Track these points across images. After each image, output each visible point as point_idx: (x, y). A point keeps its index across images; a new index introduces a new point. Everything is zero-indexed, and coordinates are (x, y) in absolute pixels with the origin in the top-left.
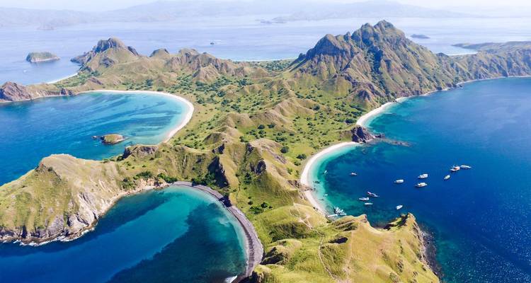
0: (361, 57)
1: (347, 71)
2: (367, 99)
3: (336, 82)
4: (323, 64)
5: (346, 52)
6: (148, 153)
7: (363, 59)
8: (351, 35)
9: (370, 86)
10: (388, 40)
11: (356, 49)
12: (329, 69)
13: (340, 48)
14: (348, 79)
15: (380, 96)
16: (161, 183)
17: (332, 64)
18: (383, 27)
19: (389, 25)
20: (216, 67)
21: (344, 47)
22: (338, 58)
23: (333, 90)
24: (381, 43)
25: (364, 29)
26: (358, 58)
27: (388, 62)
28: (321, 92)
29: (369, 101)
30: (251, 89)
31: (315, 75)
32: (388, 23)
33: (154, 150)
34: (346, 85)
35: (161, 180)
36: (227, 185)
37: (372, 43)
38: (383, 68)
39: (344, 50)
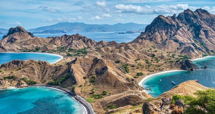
0: (184, 29)
1: (175, 36)
2: (191, 51)
3: (167, 43)
4: (157, 33)
5: (174, 26)
6: (18, 65)
7: (186, 30)
8: (177, 16)
9: (193, 44)
10: (204, 20)
11: (181, 25)
12: (161, 37)
13: (170, 23)
14: (176, 41)
15: (202, 51)
16: (22, 84)
17: (164, 34)
18: (200, 12)
19: (205, 11)
20: (84, 41)
21: (172, 23)
22: (168, 30)
23: (165, 48)
24: (199, 21)
25: (186, 12)
26: (183, 29)
27: (206, 32)
28: (156, 49)
29: (193, 53)
30: (106, 49)
31: (152, 40)
32: (203, 10)
33: (22, 63)
34: (175, 45)
35: (23, 82)
36: (75, 83)
37: (193, 21)
38: (202, 35)
39: (172, 25)
